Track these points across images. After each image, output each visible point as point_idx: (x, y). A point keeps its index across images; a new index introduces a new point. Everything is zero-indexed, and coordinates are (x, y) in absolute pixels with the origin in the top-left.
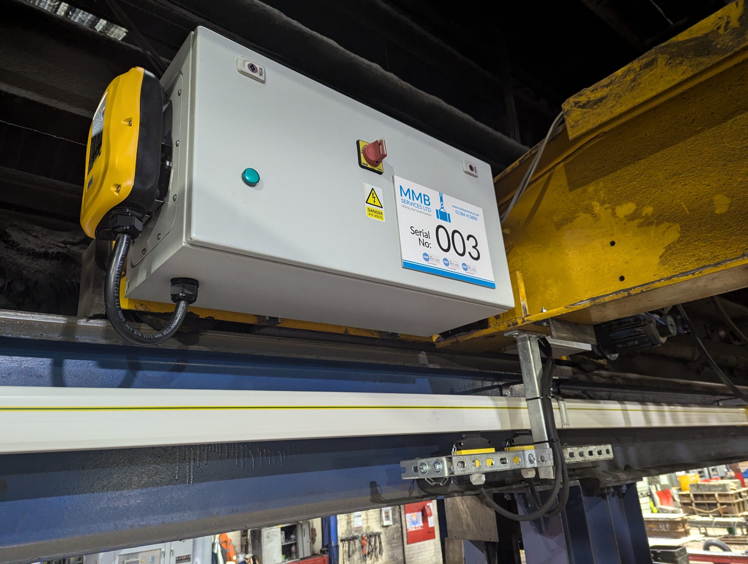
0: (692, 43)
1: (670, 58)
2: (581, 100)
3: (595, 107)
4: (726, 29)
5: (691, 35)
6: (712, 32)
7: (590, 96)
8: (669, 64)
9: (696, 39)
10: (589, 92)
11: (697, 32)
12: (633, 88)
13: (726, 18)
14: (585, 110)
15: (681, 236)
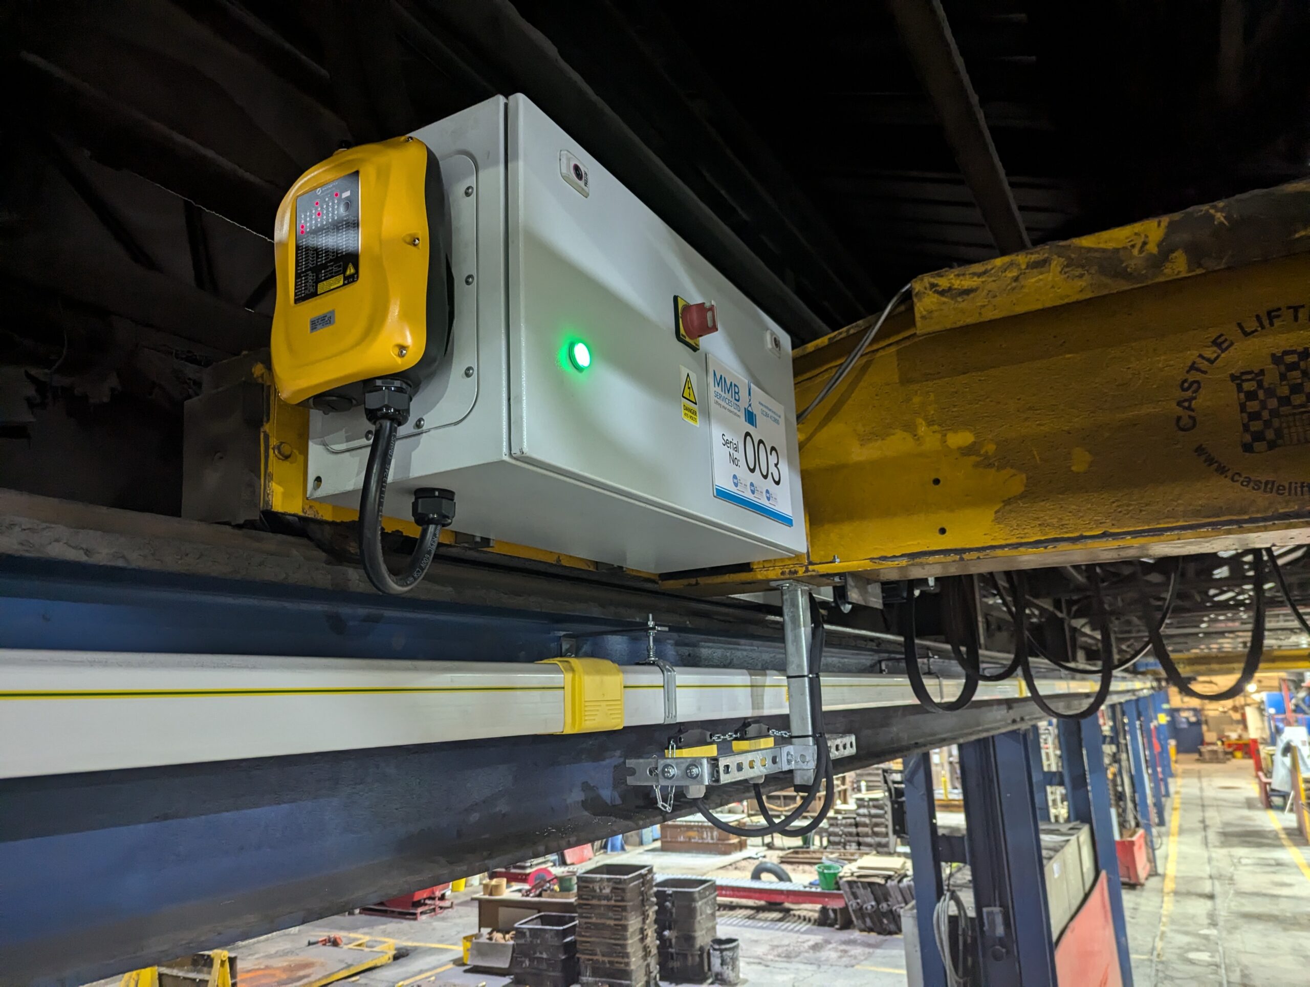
0: (1097, 255)
1: (1067, 266)
2: (940, 283)
3: (959, 299)
4: (1141, 250)
5: (1099, 243)
6: (1125, 248)
7: (953, 281)
8: (1065, 273)
9: (1104, 251)
10: (952, 276)
11: (1106, 242)
12: (1014, 289)
13: (1143, 236)
14: (944, 299)
15: (1026, 491)
